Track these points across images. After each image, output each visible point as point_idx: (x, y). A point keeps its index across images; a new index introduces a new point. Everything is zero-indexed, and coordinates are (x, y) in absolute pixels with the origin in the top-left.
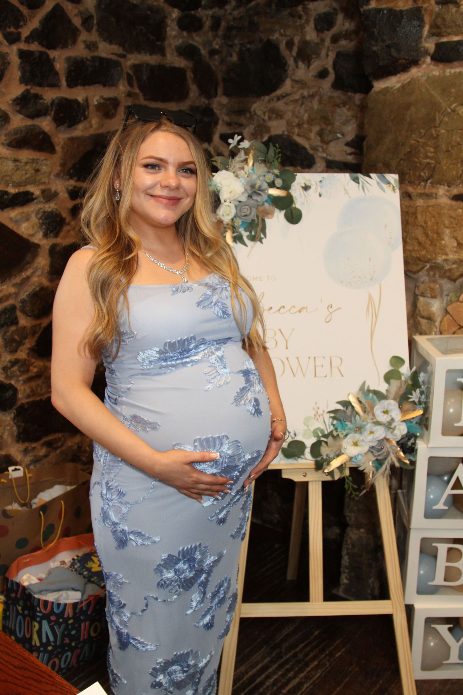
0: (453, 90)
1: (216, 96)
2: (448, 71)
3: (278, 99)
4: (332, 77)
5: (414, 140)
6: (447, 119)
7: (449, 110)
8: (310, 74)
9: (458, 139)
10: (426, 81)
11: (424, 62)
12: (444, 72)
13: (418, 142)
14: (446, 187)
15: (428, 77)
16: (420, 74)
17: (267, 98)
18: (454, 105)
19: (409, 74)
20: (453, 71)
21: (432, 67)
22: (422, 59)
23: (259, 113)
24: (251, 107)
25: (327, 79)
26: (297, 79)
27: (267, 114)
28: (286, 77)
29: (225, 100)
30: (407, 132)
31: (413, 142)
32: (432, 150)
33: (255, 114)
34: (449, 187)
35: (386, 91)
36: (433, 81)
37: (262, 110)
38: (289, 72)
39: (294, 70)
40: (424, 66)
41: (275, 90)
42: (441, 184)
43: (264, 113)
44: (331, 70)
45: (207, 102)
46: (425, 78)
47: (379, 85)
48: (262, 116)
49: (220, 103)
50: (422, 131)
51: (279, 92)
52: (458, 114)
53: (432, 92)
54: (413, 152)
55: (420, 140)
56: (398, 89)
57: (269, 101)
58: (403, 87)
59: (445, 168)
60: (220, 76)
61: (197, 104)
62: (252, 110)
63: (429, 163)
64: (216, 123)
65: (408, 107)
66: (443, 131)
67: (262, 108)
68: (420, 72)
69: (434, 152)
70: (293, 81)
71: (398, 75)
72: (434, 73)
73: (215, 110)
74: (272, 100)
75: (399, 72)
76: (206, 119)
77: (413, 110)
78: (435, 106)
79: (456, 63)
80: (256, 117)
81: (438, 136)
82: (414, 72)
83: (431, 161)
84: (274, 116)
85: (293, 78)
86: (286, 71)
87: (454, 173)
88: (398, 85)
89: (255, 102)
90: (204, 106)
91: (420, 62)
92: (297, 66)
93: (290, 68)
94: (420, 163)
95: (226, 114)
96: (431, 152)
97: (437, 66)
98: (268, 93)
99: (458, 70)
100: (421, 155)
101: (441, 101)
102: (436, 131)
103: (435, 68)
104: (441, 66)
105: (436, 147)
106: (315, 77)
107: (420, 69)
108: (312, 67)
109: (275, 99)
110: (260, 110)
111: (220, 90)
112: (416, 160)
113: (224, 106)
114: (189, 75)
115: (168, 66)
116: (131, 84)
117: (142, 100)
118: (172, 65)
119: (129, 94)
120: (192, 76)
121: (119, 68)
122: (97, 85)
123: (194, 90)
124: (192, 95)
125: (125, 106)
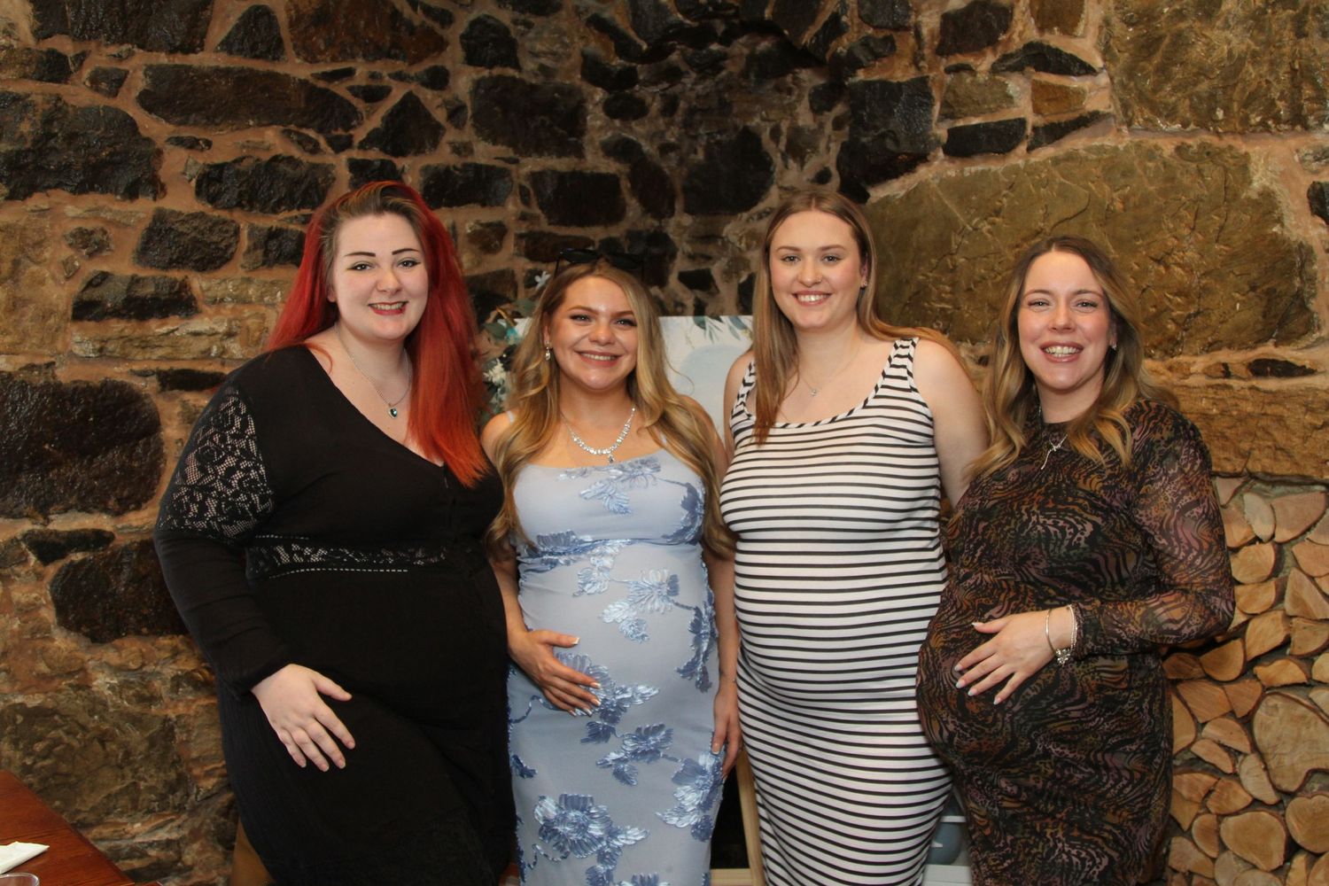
0: (974, 198)
1: (672, 214)
2: (967, 169)
3: (760, 217)
4: (835, 181)
5: (923, 275)
6: (967, 242)
7: (970, 229)
8: (805, 178)
9: (983, 271)
10: (939, 185)
11: (935, 157)
12: (962, 171)
13: (928, 277)
14: (970, 345)
15: (941, 180)
16: (931, 176)
17: (745, 215)
18: (976, 220)
19: (916, 175)
20: (973, 169)
21: (947, 164)
22: (932, 153)
23: (733, 238)
24: (722, 230)
25: (829, 184)
26: (786, 185)
27: (744, 241)
28: (772, 183)
29: (687, 220)
30: (913, 263)
31: (921, 277)
32: (948, 288)
33: (729, 241)
34: (973, 344)
35: (886, 201)
36: (947, 184)
37: (737, 235)
38: (776, 175)
39: (781, 172)
40: (936, 163)
41: (755, 204)
42: (961, 341)
43: (740, 240)
44: (833, 170)
45: (656, 223)
46: (937, 181)
47: (877, 194)
48: (738, 244)
49: (679, 225)
50: (934, 261)
51: (761, 206)
52: (982, 233)
53: (946, 202)
54: (922, 293)
55: (930, 275)
56: (901, 200)
57: (748, 221)
58: (908, 195)
59: (967, 315)
60: (678, 185)
61: (640, 227)
62: (724, 235)
63: (943, 309)
64: (673, 256)
65: (914, 223)
66: (962, 260)
67: (737, 232)
68: (930, 171)
69: (950, 293)
70: (781, 188)
71: (902, 178)
72: (949, 173)
73: (671, 236)
74: (751, 218)
75: (902, 174)
76: (655, 250)
77: (921, 229)
78: (950, 224)
79: (977, 158)
80: (730, 245)
81: (955, 267)
82: (923, 173)
83: (947, 306)
84: (755, 242)
85: (781, 183)
86: (772, 173)
87: (980, 323)
88: (902, 193)
89: (729, 222)
90: (652, 230)
91: (929, 158)
92: (786, 167)
93: (777, 170)
94: (931, 310)
95: (688, 242)
96: (946, 293)
97: (953, 162)
98: (747, 209)
99: (980, 168)
100: (933, 298)
101: (958, 215)
102: (951, 260)
103: (951, 165)
104: (958, 162)
105: (953, 284)
106: (812, 181)
107: (931, 169)
108: (805, 167)
109: (756, 217)
110: (734, 234)
111: (679, 206)
112: (926, 304)
113: (685, 228)
114: (625, 184)
115: (588, 172)
116: (526, 202)
117: (544, 225)
118: (595, 171)
119: (523, 217)
120: (629, 185)
121: (507, 179)
122: (472, 205)
123: (633, 207)
124: (630, 214)
125: (516, 235)
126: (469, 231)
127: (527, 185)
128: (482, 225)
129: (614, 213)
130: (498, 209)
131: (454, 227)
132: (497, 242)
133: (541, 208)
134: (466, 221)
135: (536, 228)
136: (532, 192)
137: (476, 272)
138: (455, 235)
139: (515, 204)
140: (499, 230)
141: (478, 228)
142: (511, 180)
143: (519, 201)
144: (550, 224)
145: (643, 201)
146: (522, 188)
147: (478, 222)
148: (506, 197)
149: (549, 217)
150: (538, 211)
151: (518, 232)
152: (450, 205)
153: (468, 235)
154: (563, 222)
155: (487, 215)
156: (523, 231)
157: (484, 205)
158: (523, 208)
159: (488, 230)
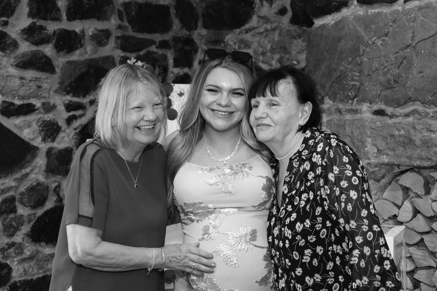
0: (373, 27)
1: (196, 29)
2: (370, 11)
3: (247, 32)
4: (289, 14)
5: (344, 67)
6: (369, 50)
7: (371, 43)
8: (272, 12)
9: (377, 65)
10: (354, 19)
11: (352, 4)
12: (367, 12)
13: (346, 68)
14: (369, 104)
15: (355, 16)
16: (349, 14)
17: (238, 31)
18: (374, 38)
19: (341, 13)
20: (373, 11)
21: (358, 8)
22: (350, 2)
23: (231, 43)
24: (225, 38)
25: (286, 15)
26: (261, 15)
27: (237, 44)
28: (254, 14)
29: (204, 32)
30: (338, 60)
31: (342, 68)
32: (357, 74)
33: (228, 44)
34: (371, 104)
35: (323, 27)
36: (358, 19)
37: (233, 41)
38: (256, 9)
39: (259, 8)
40: (352, 7)
41: (244, 25)
42: (364, 102)
43: (235, 44)
44: (289, 8)
45: (188, 33)
46: (352, 17)
47: (318, 22)
48: (234, 46)
49: (200, 34)
50: (350, 59)
51: (247, 26)
52: (377, 45)
53: (358, 28)
54: (343, 76)
55: (348, 67)
56: (332, 26)
57: (239, 34)
58: (336, 23)
59: (367, 89)
60: (200, 11)
61: (180, 35)
62: (225, 41)
63: (354, 85)
64: (196, 51)
65: (339, 39)
66: (366, 59)
67: (234, 39)
68: (349, 12)
69: (359, 76)
70: (259, 16)
71: (333, 14)
72: (360, 13)
73: (195, 40)
74: (242, 32)
75: (333, 12)
76: (187, 48)
77: (343, 42)
78: (359, 39)
79: (375, 5)
80: (229, 46)
81: (362, 63)
82: (345, 12)
83: (356, 83)
84: (243, 46)
85: (259, 14)
86: (254, 8)
87: (374, 93)
88: (333, 22)
89: (228, 34)
90: (186, 37)
91: (349, 4)
92: (262, 5)
93: (257, 7)
94: (348, 85)
95: (205, 44)
96: (357, 76)
97: (362, 7)
98: (239, 28)
99: (377, 10)
100: (349, 79)
101: (364, 35)
102: (360, 59)
103: (361, 8)
104: (365, 7)
105: (360, 72)
106: (277, 14)
107: (349, 10)
108: (273, 6)
109: (244, 32)
110: (232, 41)
111: (200, 24)
112: (345, 82)
113: (203, 36)
114: (173, 11)
115: (154, 3)
116: (121, 19)
117: (130, 32)
118: (157, 3)
119: (120, 27)
120: (175, 12)
121: (111, 6)
122: (92, 19)
123: (176, 24)
124: (174, 27)
125: (115, 37)
126: (91, 34)
127: (122, 9)
128: (98, 30)
129: (166, 27)
130: (106, 22)
131: (83, 31)
132: (106, 40)
133: (129, 22)
134: (89, 28)
135: (127, 34)
136: (124, 13)
137: (94, 56)
138: (84, 35)
139: (115, 20)
140: (107, 33)
141: (96, 32)
142: (114, 6)
143: (117, 18)
144: (133, 31)
145: (182, 21)
146: (119, 11)
147: (96, 29)
148: (111, 16)
149: (133, 27)
150: (127, 24)
151: (117, 35)
152: (81, 19)
153: (91, 36)
154: (141, 31)
155: (101, 25)
156: (120, 35)
157: (99, 19)
158: (119, 22)
159: (101, 33)
